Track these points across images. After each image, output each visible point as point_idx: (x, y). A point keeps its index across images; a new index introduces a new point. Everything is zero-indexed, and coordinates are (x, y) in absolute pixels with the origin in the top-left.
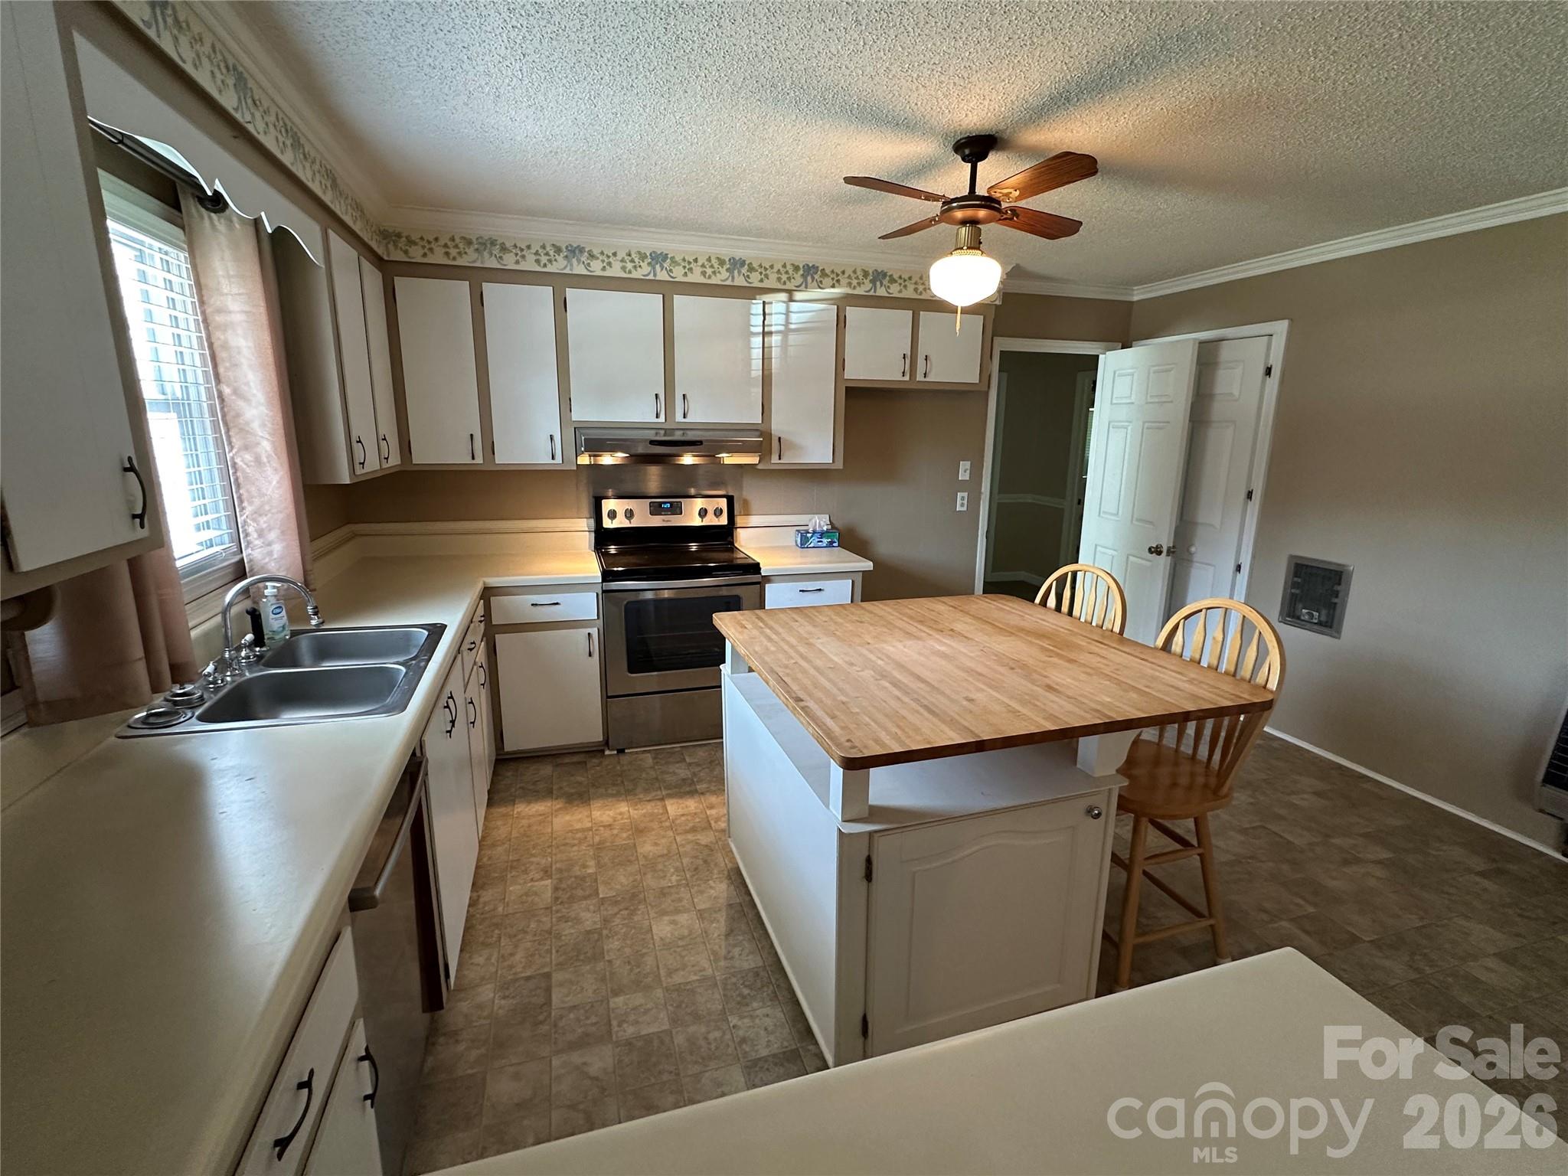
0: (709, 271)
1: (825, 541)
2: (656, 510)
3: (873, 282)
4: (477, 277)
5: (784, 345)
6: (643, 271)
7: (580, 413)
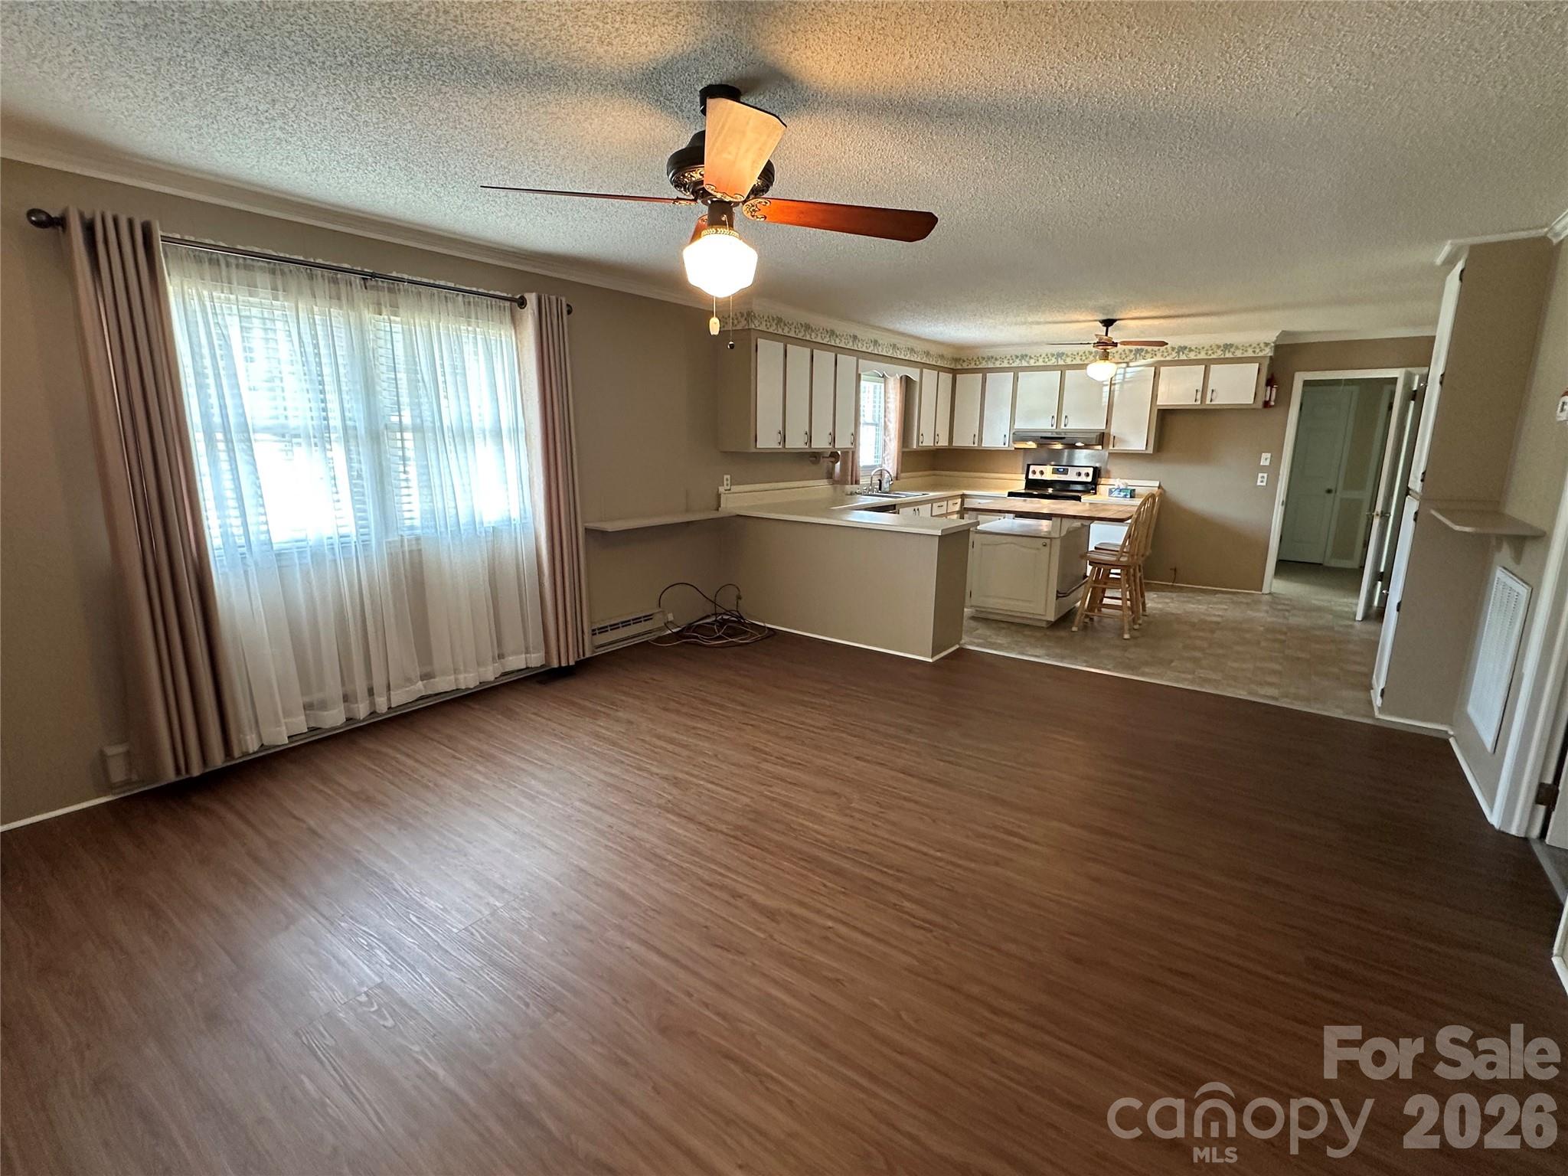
0: (1084, 358)
1: (1122, 494)
2: (1056, 471)
3: (1178, 353)
4: (984, 371)
5: (1121, 390)
6: (1053, 361)
7: (1018, 426)
